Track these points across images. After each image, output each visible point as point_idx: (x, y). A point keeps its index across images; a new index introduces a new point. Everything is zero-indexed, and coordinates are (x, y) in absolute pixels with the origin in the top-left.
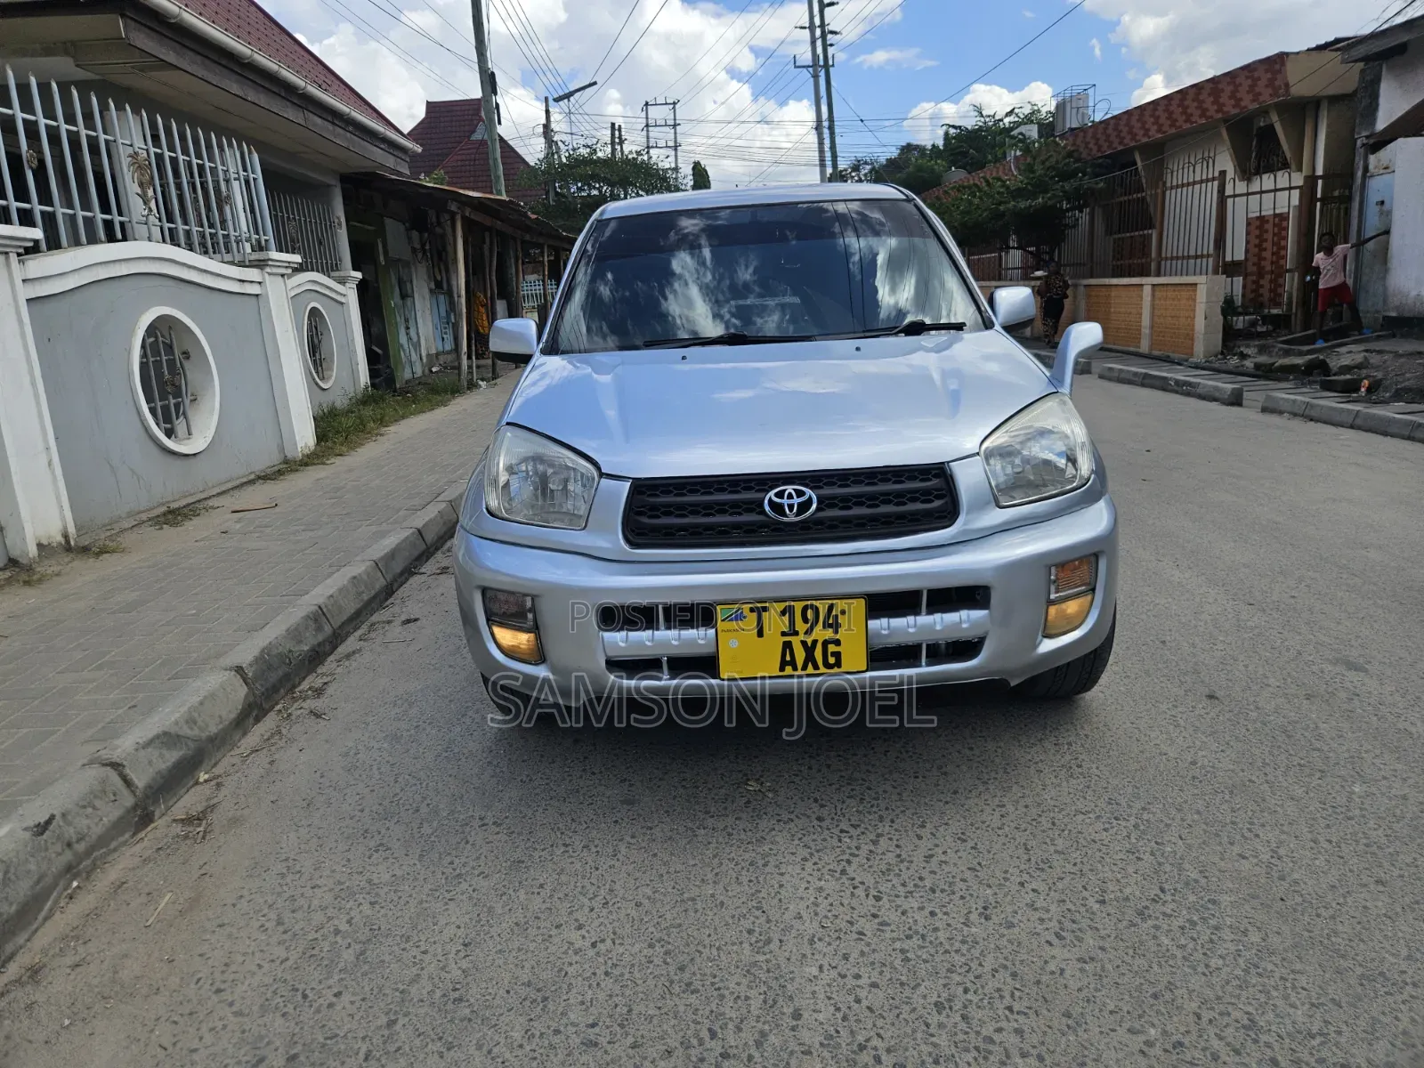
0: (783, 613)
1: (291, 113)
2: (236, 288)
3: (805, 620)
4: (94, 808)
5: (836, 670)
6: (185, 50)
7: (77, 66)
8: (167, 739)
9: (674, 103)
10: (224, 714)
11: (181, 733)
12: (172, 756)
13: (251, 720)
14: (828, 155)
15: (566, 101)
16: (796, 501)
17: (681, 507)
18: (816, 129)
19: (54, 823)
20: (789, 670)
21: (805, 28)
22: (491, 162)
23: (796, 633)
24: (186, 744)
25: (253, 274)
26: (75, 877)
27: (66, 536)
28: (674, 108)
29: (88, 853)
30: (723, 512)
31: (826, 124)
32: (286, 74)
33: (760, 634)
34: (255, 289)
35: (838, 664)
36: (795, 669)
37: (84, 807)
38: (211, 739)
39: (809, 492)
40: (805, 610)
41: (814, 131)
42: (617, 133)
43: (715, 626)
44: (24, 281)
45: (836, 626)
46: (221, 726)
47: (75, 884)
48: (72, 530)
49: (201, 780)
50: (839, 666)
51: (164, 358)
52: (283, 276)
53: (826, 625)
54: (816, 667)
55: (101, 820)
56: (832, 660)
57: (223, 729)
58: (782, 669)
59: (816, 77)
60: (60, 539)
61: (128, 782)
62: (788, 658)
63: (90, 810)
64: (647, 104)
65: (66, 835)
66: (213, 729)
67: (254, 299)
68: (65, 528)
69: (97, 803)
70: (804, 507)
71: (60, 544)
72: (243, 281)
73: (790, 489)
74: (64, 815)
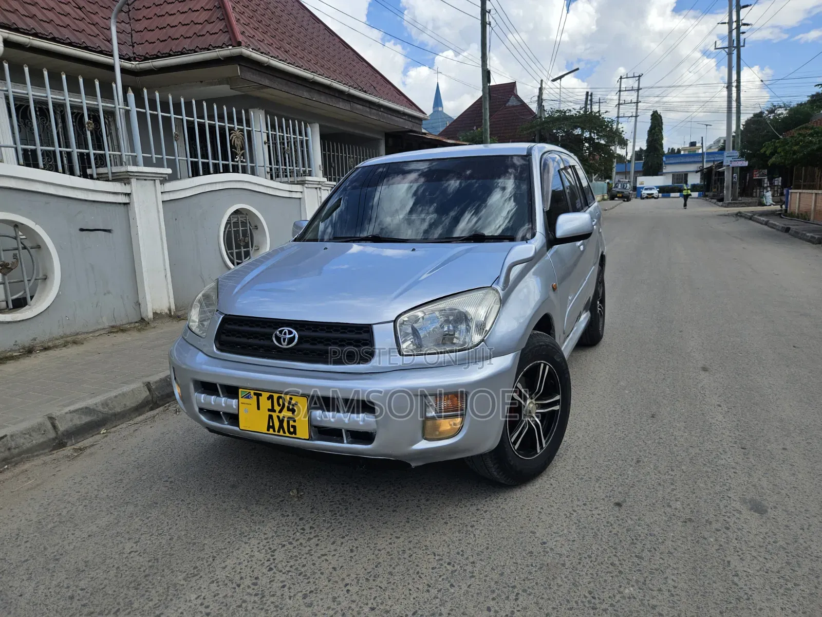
0: (268, 399)
1: (341, 105)
2: (287, 195)
3: (279, 405)
4: (30, 435)
5: (293, 436)
6: (275, 78)
7: (231, 89)
8: (87, 411)
9: (639, 76)
10: (128, 404)
11: (97, 409)
12: (86, 419)
13: (147, 408)
14: (734, 104)
15: (559, 81)
16: (288, 336)
17: (239, 332)
18: (727, 88)
19: (5, 439)
20: (271, 431)
21: (725, 23)
22: (483, 121)
23: (275, 411)
24: (97, 415)
25: (298, 188)
26: (7, 464)
27: (170, 310)
28: (639, 79)
29: (19, 454)
30: (256, 338)
31: (734, 84)
32: (336, 85)
33: (258, 408)
34: (298, 195)
35: (295, 432)
36: (274, 431)
37: (25, 434)
38: (115, 415)
39: (294, 331)
40: (279, 398)
41: (725, 90)
42: (589, 98)
43: (238, 398)
44: (162, 193)
45: (293, 411)
46: (123, 409)
47: (6, 467)
48: (173, 307)
49: (102, 432)
50: (296, 434)
51: (241, 229)
52: (316, 188)
53: (289, 409)
54: (284, 432)
55: (32, 441)
56: (292, 430)
57: (124, 411)
58: (268, 430)
59: (730, 54)
60: (167, 311)
61: (54, 427)
62: (271, 424)
63: (28, 436)
64: (621, 78)
65: (9, 445)
66: (118, 410)
67: (298, 200)
68: (170, 306)
69: (34, 434)
70: (291, 340)
71: (166, 313)
72: (291, 191)
73: (286, 329)
74: (12, 436)
